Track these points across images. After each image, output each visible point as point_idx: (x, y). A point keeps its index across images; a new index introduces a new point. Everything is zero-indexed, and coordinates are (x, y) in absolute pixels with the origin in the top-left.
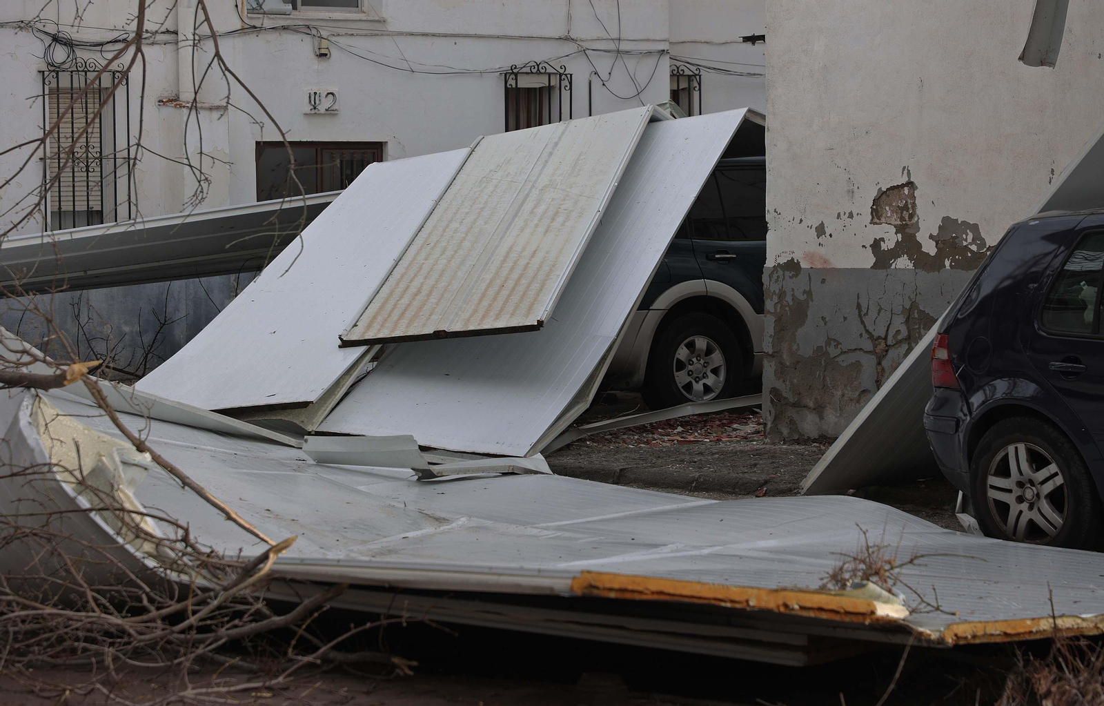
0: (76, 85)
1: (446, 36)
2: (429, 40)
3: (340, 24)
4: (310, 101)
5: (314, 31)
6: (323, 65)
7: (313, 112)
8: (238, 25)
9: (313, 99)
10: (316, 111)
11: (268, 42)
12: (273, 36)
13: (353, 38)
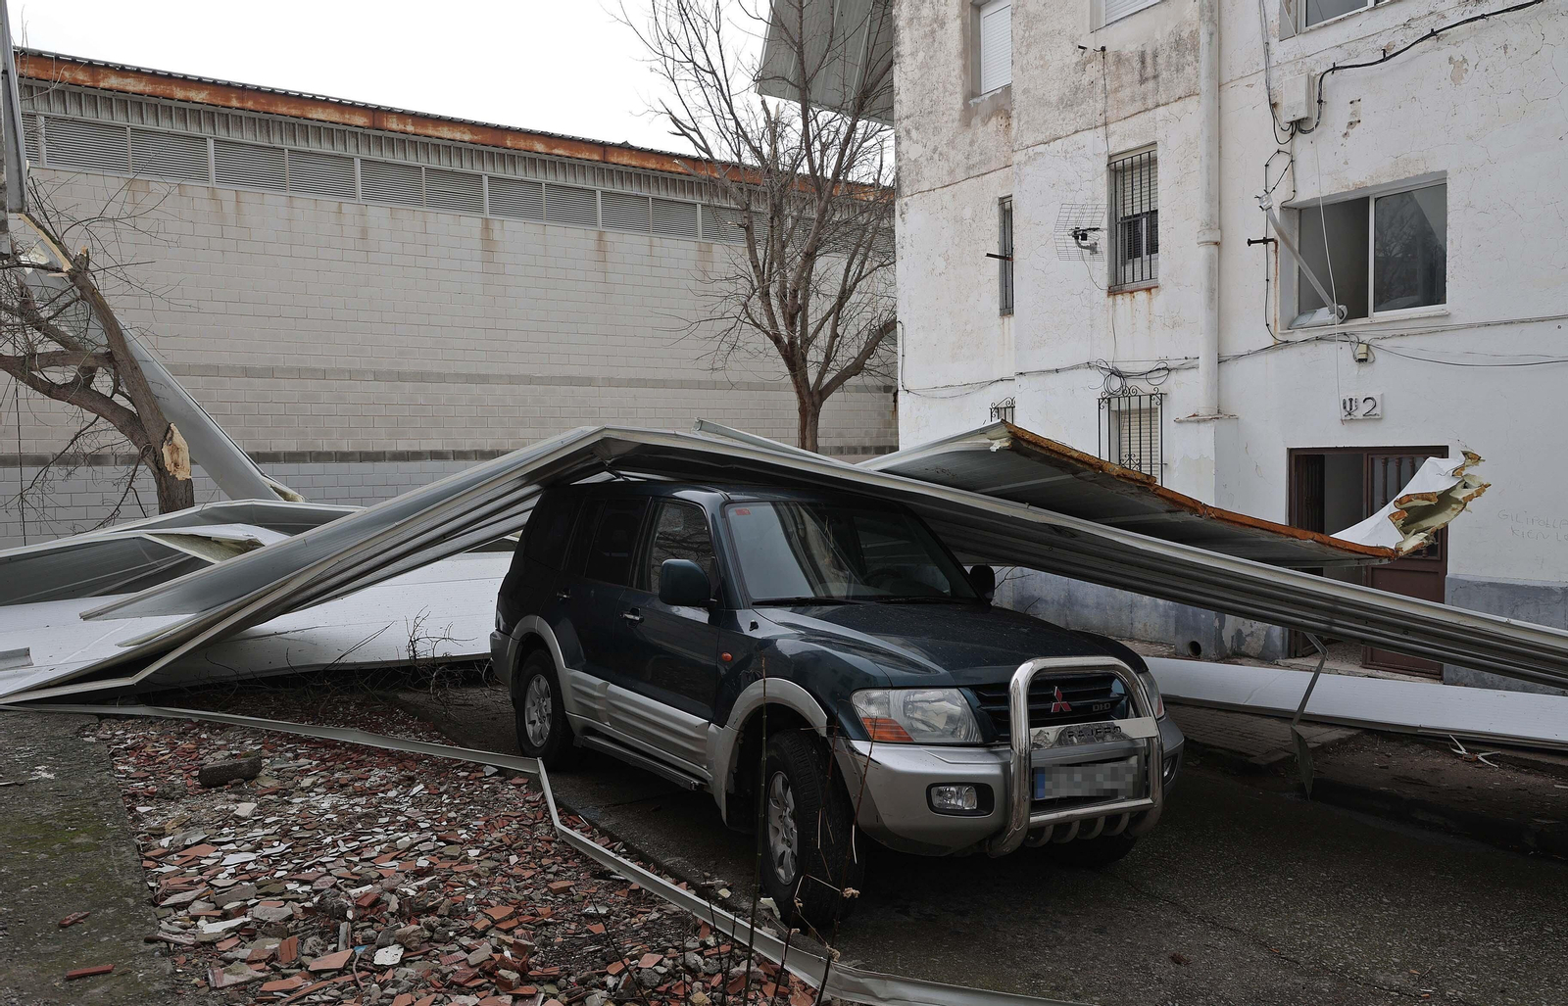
0: (1122, 408)
1: (1543, 321)
2: (1514, 328)
3: (1386, 327)
4: (1345, 408)
5: (1354, 338)
6: (1365, 369)
7: (1349, 417)
8: (1270, 342)
9: (1349, 405)
10: (1352, 417)
11: (1302, 354)
12: (1308, 348)
13: (1404, 338)
